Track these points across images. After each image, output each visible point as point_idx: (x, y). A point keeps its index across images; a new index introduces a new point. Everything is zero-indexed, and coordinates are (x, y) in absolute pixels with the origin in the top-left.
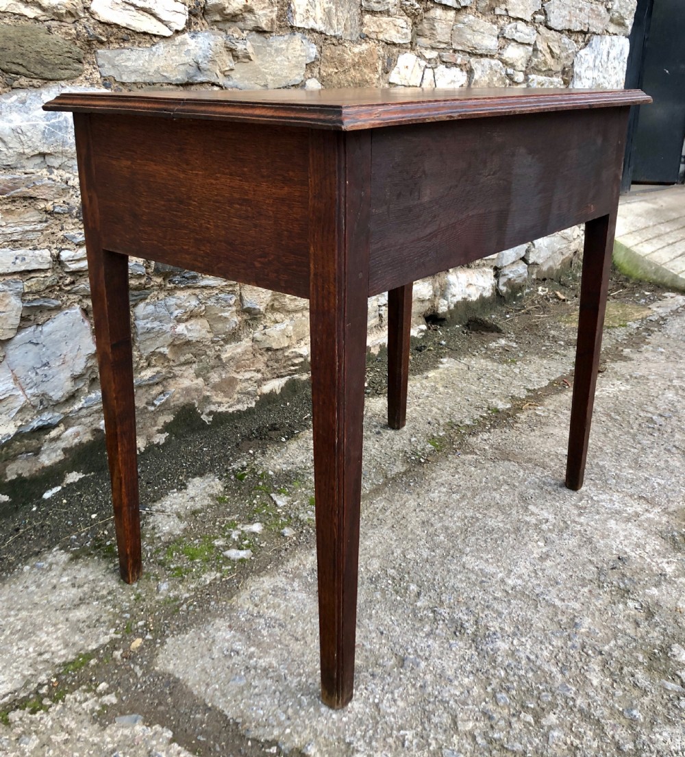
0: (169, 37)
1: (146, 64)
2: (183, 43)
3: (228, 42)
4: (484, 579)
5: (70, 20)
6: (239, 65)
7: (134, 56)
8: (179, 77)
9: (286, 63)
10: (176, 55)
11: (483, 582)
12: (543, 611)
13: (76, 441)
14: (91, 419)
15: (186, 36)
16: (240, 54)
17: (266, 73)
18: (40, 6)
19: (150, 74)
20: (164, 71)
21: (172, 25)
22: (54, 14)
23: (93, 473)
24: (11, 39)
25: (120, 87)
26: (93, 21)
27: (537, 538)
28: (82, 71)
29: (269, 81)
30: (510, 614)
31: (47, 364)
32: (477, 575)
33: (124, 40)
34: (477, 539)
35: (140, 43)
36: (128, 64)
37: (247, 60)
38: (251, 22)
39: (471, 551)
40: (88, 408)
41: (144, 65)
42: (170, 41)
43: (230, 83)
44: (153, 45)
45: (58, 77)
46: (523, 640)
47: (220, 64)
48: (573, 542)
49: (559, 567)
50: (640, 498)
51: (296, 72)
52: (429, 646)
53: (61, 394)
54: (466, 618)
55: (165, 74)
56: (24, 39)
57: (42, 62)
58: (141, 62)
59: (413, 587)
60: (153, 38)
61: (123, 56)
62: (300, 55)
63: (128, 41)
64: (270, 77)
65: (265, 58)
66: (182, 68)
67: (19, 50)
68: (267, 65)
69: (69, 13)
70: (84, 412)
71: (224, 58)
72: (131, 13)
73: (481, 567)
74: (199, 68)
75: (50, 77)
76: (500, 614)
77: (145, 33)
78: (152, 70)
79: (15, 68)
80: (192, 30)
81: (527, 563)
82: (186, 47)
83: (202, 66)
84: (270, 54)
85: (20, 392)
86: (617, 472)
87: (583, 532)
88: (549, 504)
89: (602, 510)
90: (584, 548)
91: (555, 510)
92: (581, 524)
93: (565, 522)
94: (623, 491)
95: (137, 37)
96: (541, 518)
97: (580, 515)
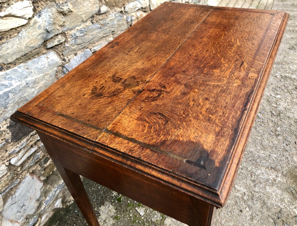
0: (26, 24)
1: (19, 46)
2: (35, 23)
3: (58, 9)
6: (67, 18)
7: (9, 45)
9: (90, 5)
10: (33, 32)
13: (47, 219)
14: (50, 208)
15: (36, 18)
16: (66, 12)
17: (81, 15)
19: (23, 50)
20: (30, 44)
21: (26, 16)
23: (58, 222)
25: (9, 66)
27: (245, 206)
29: (83, 18)
31: (24, 205)
33: (1, 39)
34: (224, 214)
35: (10, 35)
36: (8, 51)
37: (71, 13)
41: (18, 48)
43: (65, 29)
44: (18, 33)
47: (58, 23)
48: (258, 205)
49: (259, 222)
50: (272, 168)
51: (95, 7)
53: (34, 210)
55: (31, 46)
58: (15, 47)
60: (17, 29)
61: (4, 49)
63: (3, 38)
64: (83, 16)
65: (79, 7)
66: (39, 37)
68: (81, 10)
70: (47, 208)
71: (59, 19)
74: (48, 32)
77: (11, 29)
78: (23, 48)
80: (37, 12)
81: (247, 224)
82: (38, 25)
83: (49, 30)
84: (81, 3)
85: (16, 224)
86: (258, 154)
87: (260, 197)
88: (241, 182)
89: (261, 180)
90: (264, 208)
91: (245, 185)
92: (257, 192)
93: (251, 193)
94: (264, 166)
95: (7, 33)
96: (242, 193)
97: (255, 186)
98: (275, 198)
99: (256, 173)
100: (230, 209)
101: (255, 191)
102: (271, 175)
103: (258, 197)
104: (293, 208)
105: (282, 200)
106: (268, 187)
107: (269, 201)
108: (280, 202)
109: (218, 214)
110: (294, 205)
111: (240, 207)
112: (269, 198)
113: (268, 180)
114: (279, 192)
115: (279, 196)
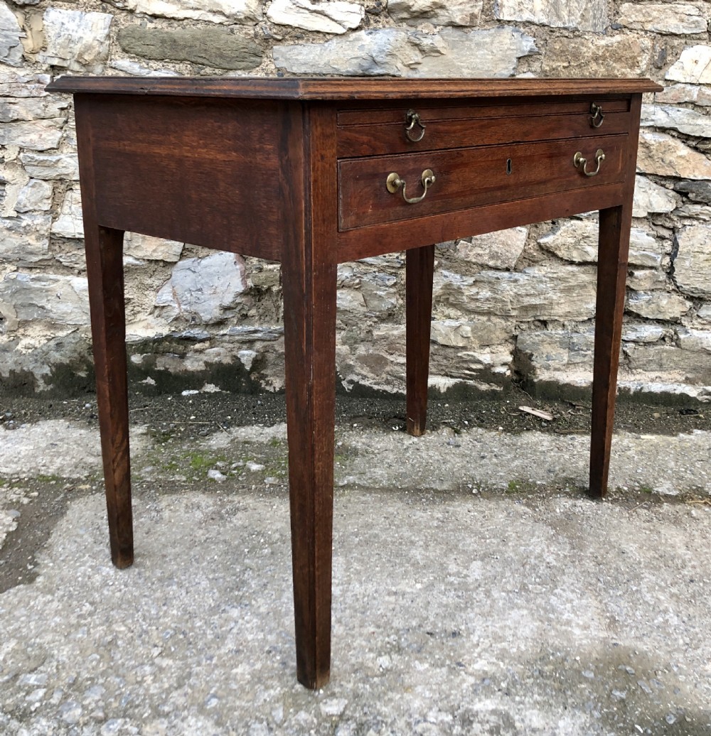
0: (344, 34)
1: (317, 58)
2: (357, 39)
3: (412, 38)
5: (251, 23)
6: (427, 59)
7: (305, 50)
8: (350, 69)
9: (489, 57)
13: (216, 359)
14: (231, 346)
15: (362, 33)
16: (427, 48)
17: (462, 66)
18: (224, 14)
19: (320, 66)
20: (334, 64)
21: (346, 24)
22: (235, 19)
23: (228, 392)
24: (198, 39)
26: (269, 23)
28: (261, 63)
29: (465, 74)
31: (200, 290)
33: (298, 38)
35: (313, 40)
36: (300, 57)
37: (436, 54)
38: (443, 17)
40: (231, 336)
42: (344, 37)
43: (417, 75)
44: (327, 41)
45: (234, 67)
47: (402, 57)
51: (502, 66)
53: (209, 317)
55: (336, 67)
56: (208, 39)
57: (221, 56)
58: (311, 56)
60: (327, 36)
61: (296, 51)
63: (302, 38)
64: (466, 71)
65: (462, 52)
66: (355, 61)
67: (203, 47)
68: (464, 58)
69: (247, 18)
70: (227, 338)
71: (407, 52)
72: (304, 15)
74: (374, 61)
75: (228, 67)
77: (318, 32)
78: (322, 63)
79: (200, 60)
80: (370, 27)
82: (360, 43)
83: (378, 59)
84: (470, 48)
85: (176, 305)
95: (310, 35)
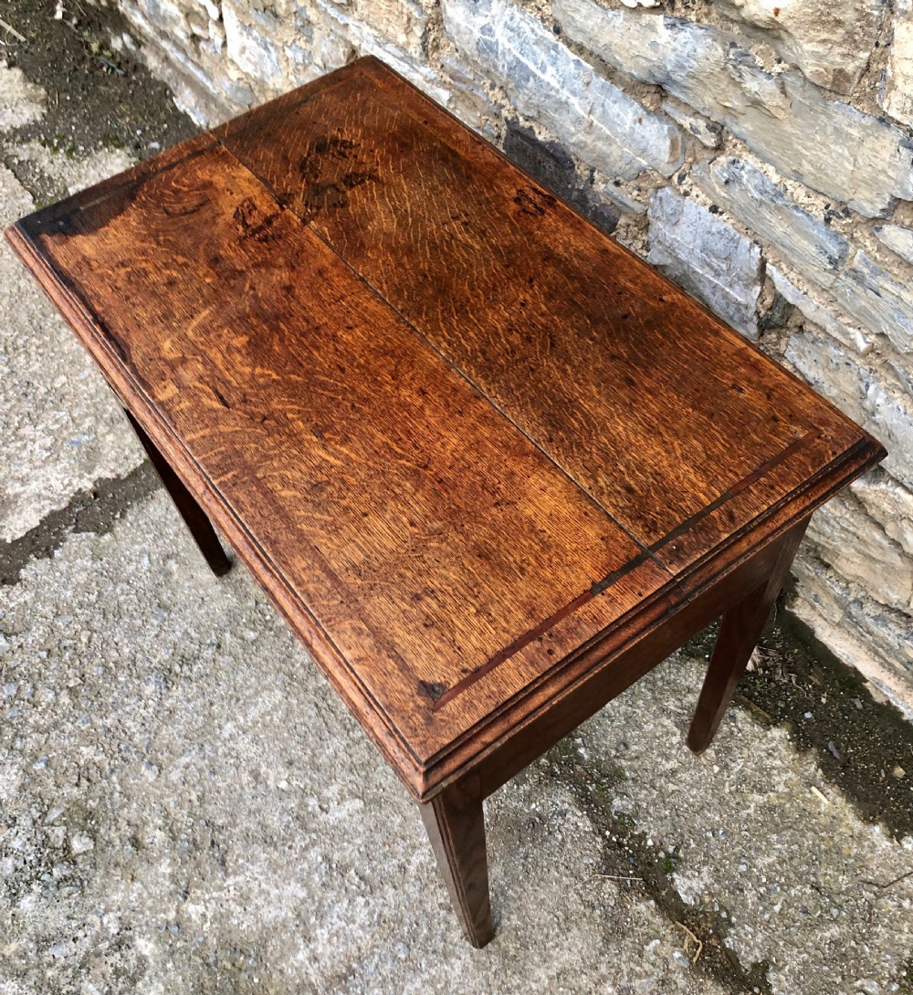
0: (633, 10)
1: (596, 28)
2: (651, 28)
4: (242, 701)
6: (752, 113)
10: (637, 40)
11: (238, 700)
12: (180, 741)
15: (658, 20)
17: (805, 157)
20: (616, 52)
27: (294, 783)
29: (806, 171)
30: (186, 709)
32: (249, 697)
34: (310, 717)
36: (577, 17)
39: (289, 704)
41: (593, 29)
46: (151, 710)
47: (714, 90)
48: (275, 822)
49: (238, 787)
50: (351, 972)
52: (174, 631)
54: (195, 669)
55: (617, 57)
58: (590, 23)
59: (251, 635)
62: (884, 172)
73: (260, 704)
76: (189, 701)
78: (602, 42)
82: (653, 37)
83: (675, 77)
86: (426, 976)
87: (290, 843)
88: (361, 829)
89: (331, 895)
90: (259, 828)
91: (346, 832)
92: (306, 849)
93: (315, 831)
94: (373, 954)
96: (331, 804)
97: (327, 859)
98: (263, 886)
99: (361, 900)
100: (311, 739)
101: (313, 845)
102: (329, 941)
103: (294, 841)
104: (206, 908)
105: (244, 899)
106: (302, 894)
107: (266, 859)
108: (245, 889)
109: (320, 704)
110: (211, 923)
111: (299, 769)
112: (274, 867)
113: (321, 915)
114: (269, 914)
115: (260, 902)
